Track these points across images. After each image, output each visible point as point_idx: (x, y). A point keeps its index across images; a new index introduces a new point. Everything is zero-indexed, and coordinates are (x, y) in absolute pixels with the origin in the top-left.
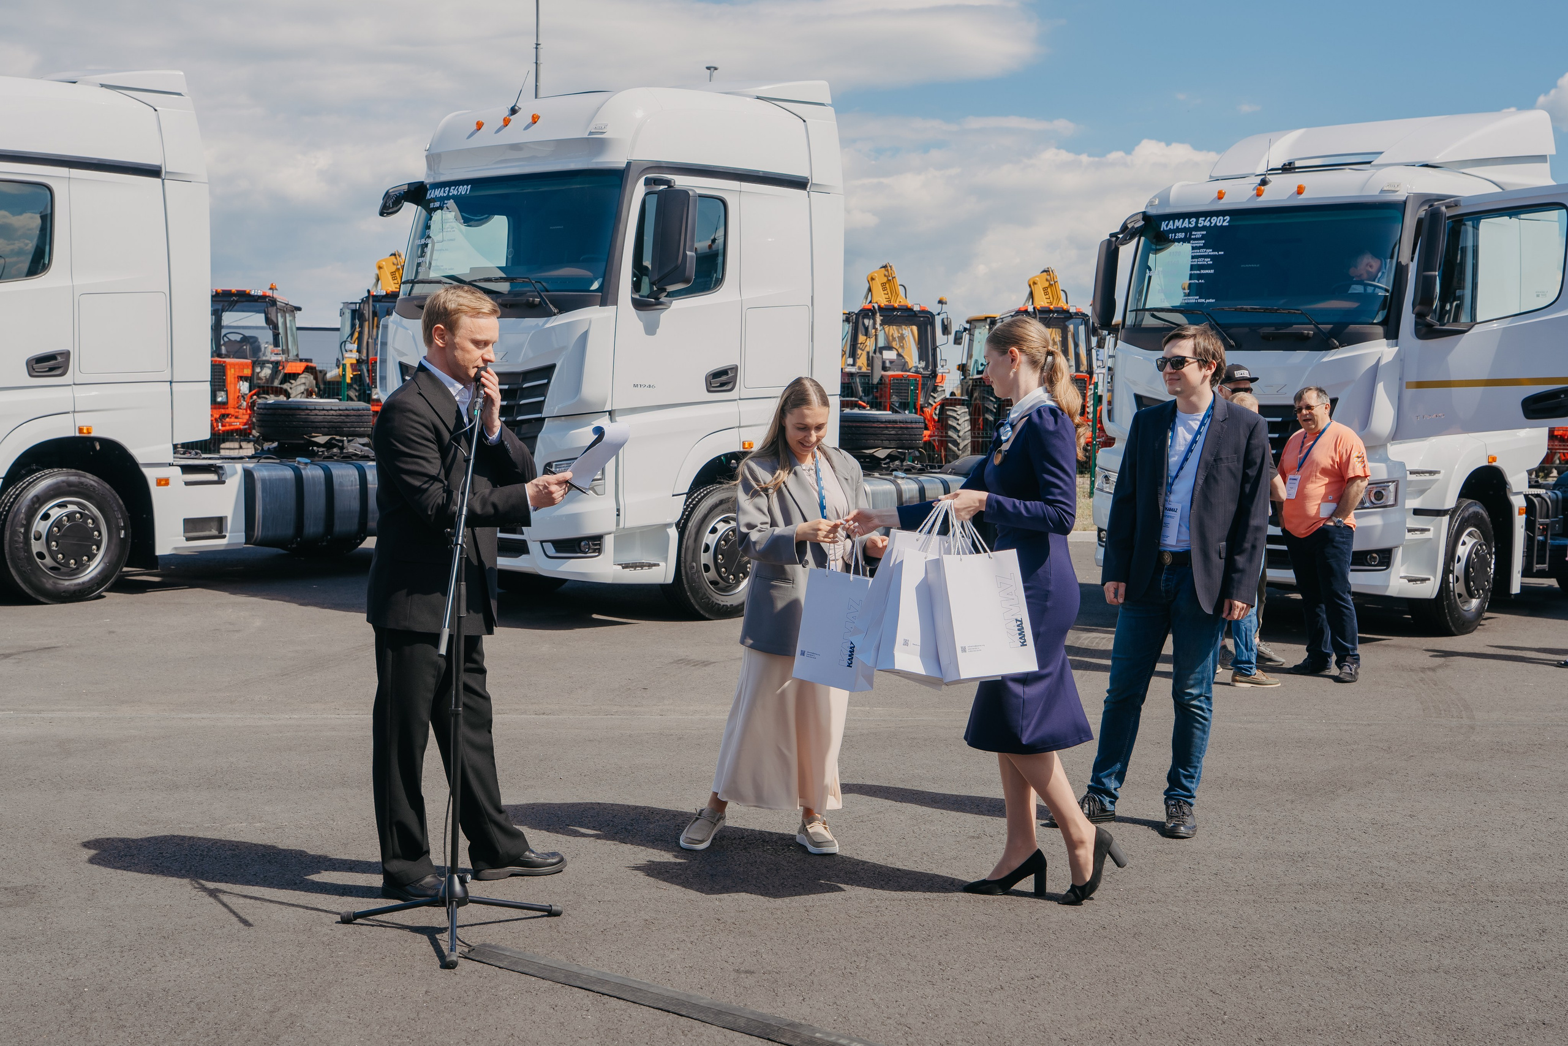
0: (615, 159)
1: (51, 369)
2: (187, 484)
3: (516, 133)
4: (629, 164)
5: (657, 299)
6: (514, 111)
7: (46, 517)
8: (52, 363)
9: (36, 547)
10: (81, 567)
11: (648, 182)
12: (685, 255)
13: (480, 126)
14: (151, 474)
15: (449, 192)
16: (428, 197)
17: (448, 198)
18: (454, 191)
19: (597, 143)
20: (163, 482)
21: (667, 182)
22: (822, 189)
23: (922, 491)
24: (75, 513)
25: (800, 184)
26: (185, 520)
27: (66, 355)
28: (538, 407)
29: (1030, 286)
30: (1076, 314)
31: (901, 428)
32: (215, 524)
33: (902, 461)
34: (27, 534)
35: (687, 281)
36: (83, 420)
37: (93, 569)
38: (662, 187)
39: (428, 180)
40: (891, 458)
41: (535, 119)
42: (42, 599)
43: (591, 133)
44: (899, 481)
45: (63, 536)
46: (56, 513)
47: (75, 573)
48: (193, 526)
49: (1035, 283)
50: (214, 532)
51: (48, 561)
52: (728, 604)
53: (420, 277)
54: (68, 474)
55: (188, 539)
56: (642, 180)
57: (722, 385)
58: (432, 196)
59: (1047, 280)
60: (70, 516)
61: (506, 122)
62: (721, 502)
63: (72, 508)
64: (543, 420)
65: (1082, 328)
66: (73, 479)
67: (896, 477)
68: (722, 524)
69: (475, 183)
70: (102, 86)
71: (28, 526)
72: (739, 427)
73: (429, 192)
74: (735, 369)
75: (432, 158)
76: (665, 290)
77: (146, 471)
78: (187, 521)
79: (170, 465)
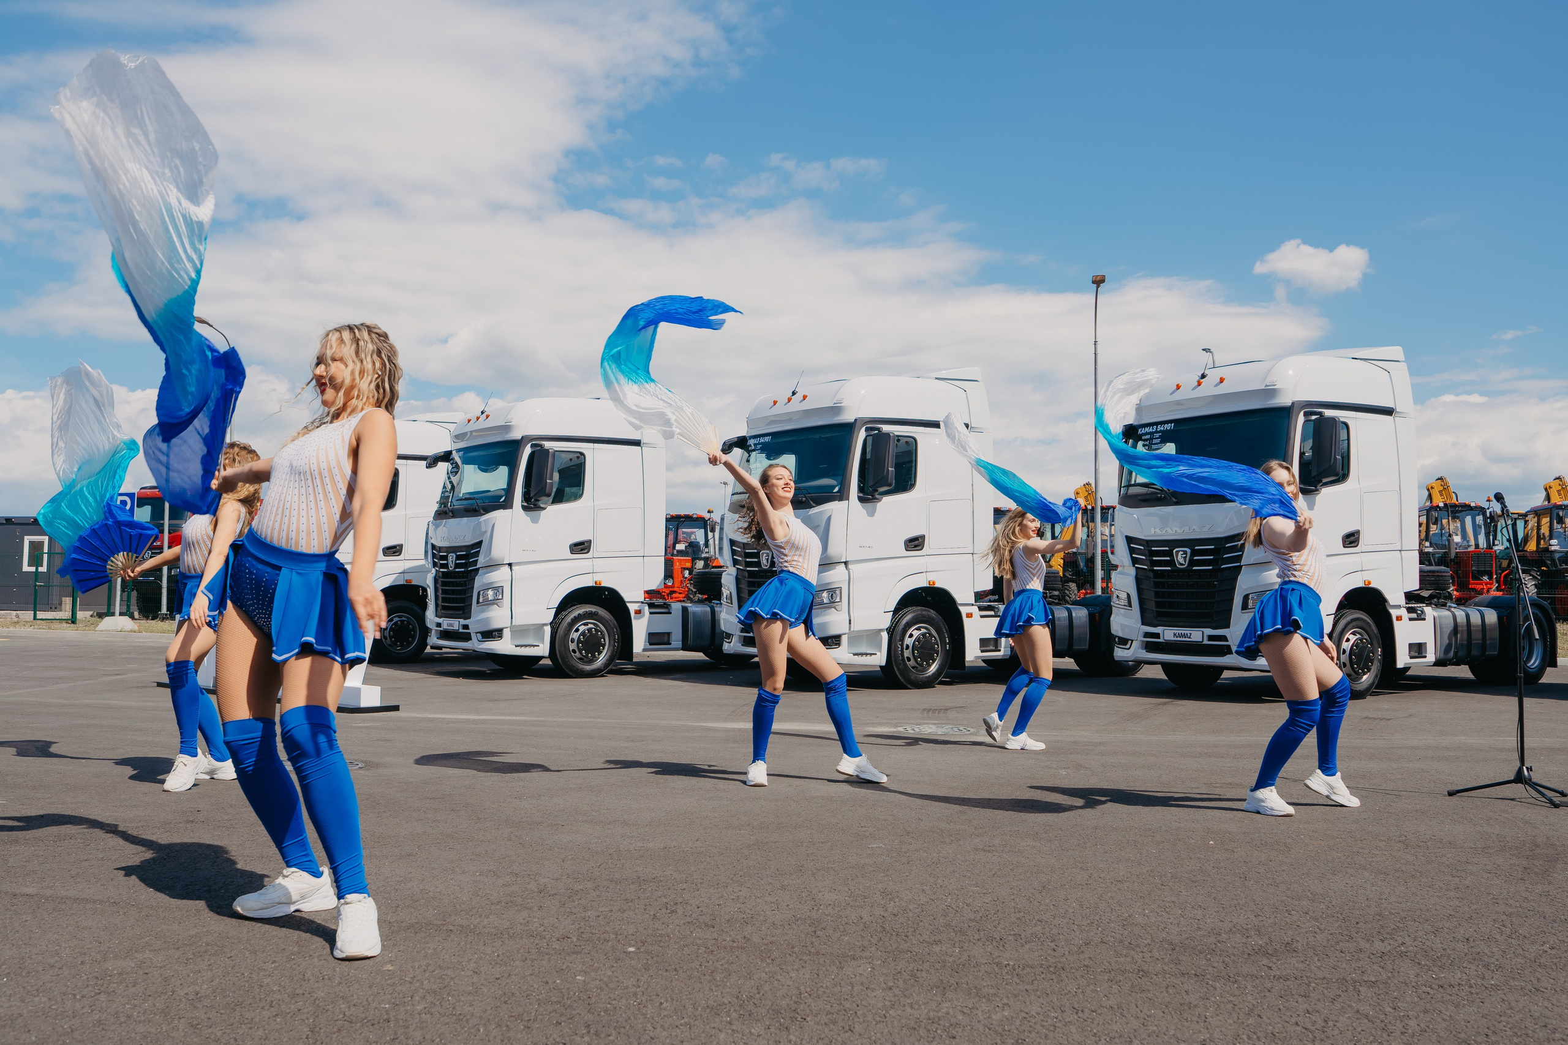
0: (1284, 400)
1: (916, 546)
2: (982, 617)
3: (1209, 388)
4: (1293, 403)
5: (1316, 487)
6: (1203, 376)
7: (911, 636)
8: (916, 542)
9: (907, 653)
10: (929, 665)
11: (1306, 414)
12: (1335, 458)
13: (1178, 387)
14: (964, 610)
15: (1157, 428)
16: (1139, 432)
17: (1156, 432)
18: (1160, 428)
19: (1270, 392)
20: (969, 615)
21: (1320, 414)
22: (1402, 415)
23: (1468, 616)
24: (926, 633)
25: (1388, 412)
26: (980, 639)
27: (923, 537)
28: (1239, 559)
29: (1428, 490)
30: (1476, 507)
31: (1438, 576)
32: (992, 643)
33: (1438, 599)
34: (902, 645)
35: (1336, 475)
36: (931, 577)
37: (934, 668)
38: (1314, 417)
39: (1136, 423)
40: (1431, 597)
41: (1222, 380)
42: (909, 686)
43: (1266, 386)
44: (1453, 609)
45: (920, 648)
46: (916, 634)
47: (925, 669)
48: (984, 642)
49: (1432, 488)
50: (992, 648)
51: (912, 663)
52: (1358, 689)
53: (1133, 483)
54: (922, 610)
55: (982, 651)
56: (1302, 413)
57: (1351, 543)
58: (1143, 432)
59: (1441, 485)
60: (924, 635)
61: (1199, 384)
62: (1352, 620)
63: (923, 630)
64: (1241, 567)
65: (1479, 519)
66: (924, 612)
67: (1450, 606)
68: (1352, 635)
69: (1176, 422)
70: (936, 378)
71: (902, 640)
72: (1362, 571)
73: (1140, 430)
74: (1358, 532)
75: (1139, 409)
76: (1321, 481)
77: (961, 608)
78: (982, 640)
79: (973, 605)
